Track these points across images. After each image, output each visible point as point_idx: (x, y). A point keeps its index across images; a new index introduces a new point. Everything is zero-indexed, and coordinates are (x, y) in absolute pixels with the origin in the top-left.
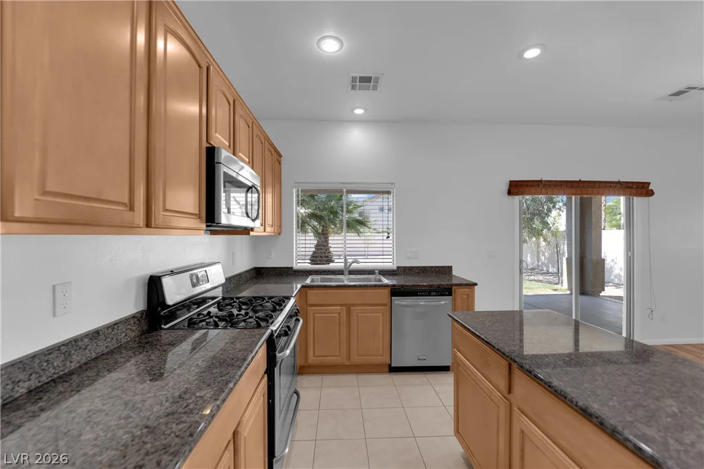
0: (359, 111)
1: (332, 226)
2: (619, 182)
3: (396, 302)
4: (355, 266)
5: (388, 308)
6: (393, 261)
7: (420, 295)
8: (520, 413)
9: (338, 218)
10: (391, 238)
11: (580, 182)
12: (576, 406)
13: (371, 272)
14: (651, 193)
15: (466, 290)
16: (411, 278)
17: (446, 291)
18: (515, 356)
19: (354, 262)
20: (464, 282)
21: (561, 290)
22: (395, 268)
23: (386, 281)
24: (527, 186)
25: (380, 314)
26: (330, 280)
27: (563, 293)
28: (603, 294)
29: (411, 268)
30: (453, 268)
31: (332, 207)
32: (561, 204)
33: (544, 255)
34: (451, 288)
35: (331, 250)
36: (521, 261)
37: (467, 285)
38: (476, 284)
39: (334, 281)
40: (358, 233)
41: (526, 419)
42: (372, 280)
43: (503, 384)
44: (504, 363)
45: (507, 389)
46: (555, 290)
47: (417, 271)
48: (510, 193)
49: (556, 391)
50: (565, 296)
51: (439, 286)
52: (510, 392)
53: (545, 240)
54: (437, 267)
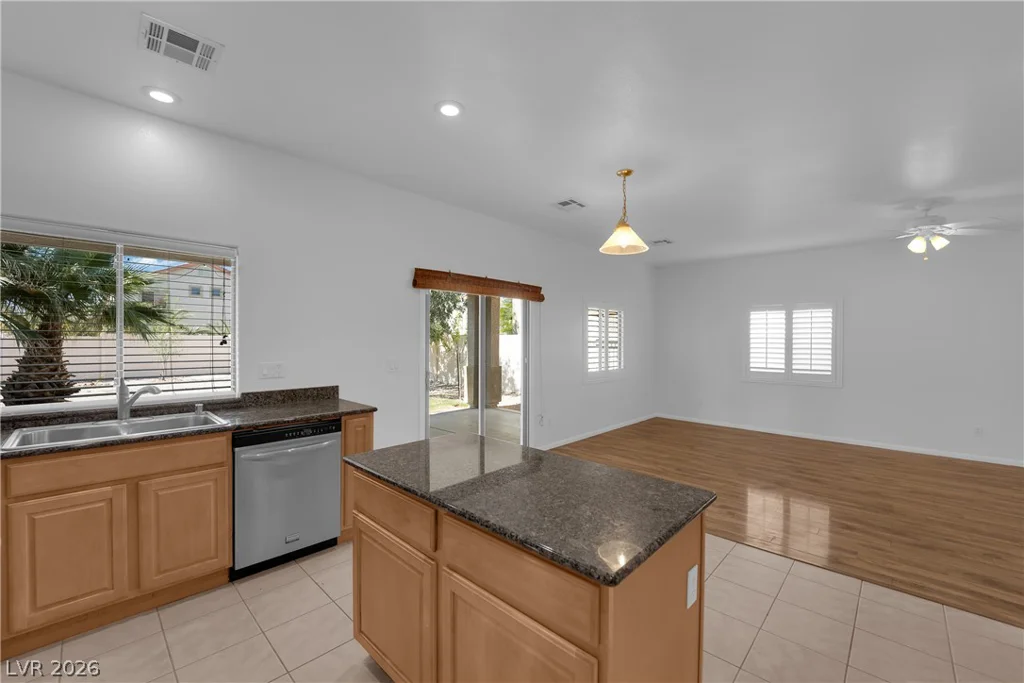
0: (161, 97)
1: (73, 318)
2: (518, 284)
3: (243, 456)
4: (147, 399)
5: (227, 469)
6: (234, 383)
7: (289, 438)
8: (451, 572)
9: (91, 301)
10: (229, 343)
11: (486, 279)
12: (516, 540)
13: (187, 407)
14: (541, 299)
15: (361, 420)
16: (271, 411)
17: (332, 425)
18: (445, 500)
19: (145, 392)
20: (358, 409)
21: (462, 405)
22: (237, 395)
23: (220, 421)
24: (435, 277)
25: (211, 484)
26: (79, 434)
27: (463, 408)
28: (500, 404)
29: (269, 395)
30: (340, 388)
31: (74, 278)
32: (461, 304)
33: (443, 362)
34: (340, 420)
35: (69, 368)
36: (427, 373)
37: (363, 412)
38: (375, 410)
39: (90, 434)
40: (144, 333)
41: (458, 577)
42: (189, 423)
43: (427, 542)
44: (430, 512)
45: (433, 545)
46: (456, 406)
47: (280, 398)
48: (415, 284)
49: (494, 530)
50: (467, 412)
51: (320, 419)
52: (436, 548)
53: (445, 345)
54: (314, 389)
